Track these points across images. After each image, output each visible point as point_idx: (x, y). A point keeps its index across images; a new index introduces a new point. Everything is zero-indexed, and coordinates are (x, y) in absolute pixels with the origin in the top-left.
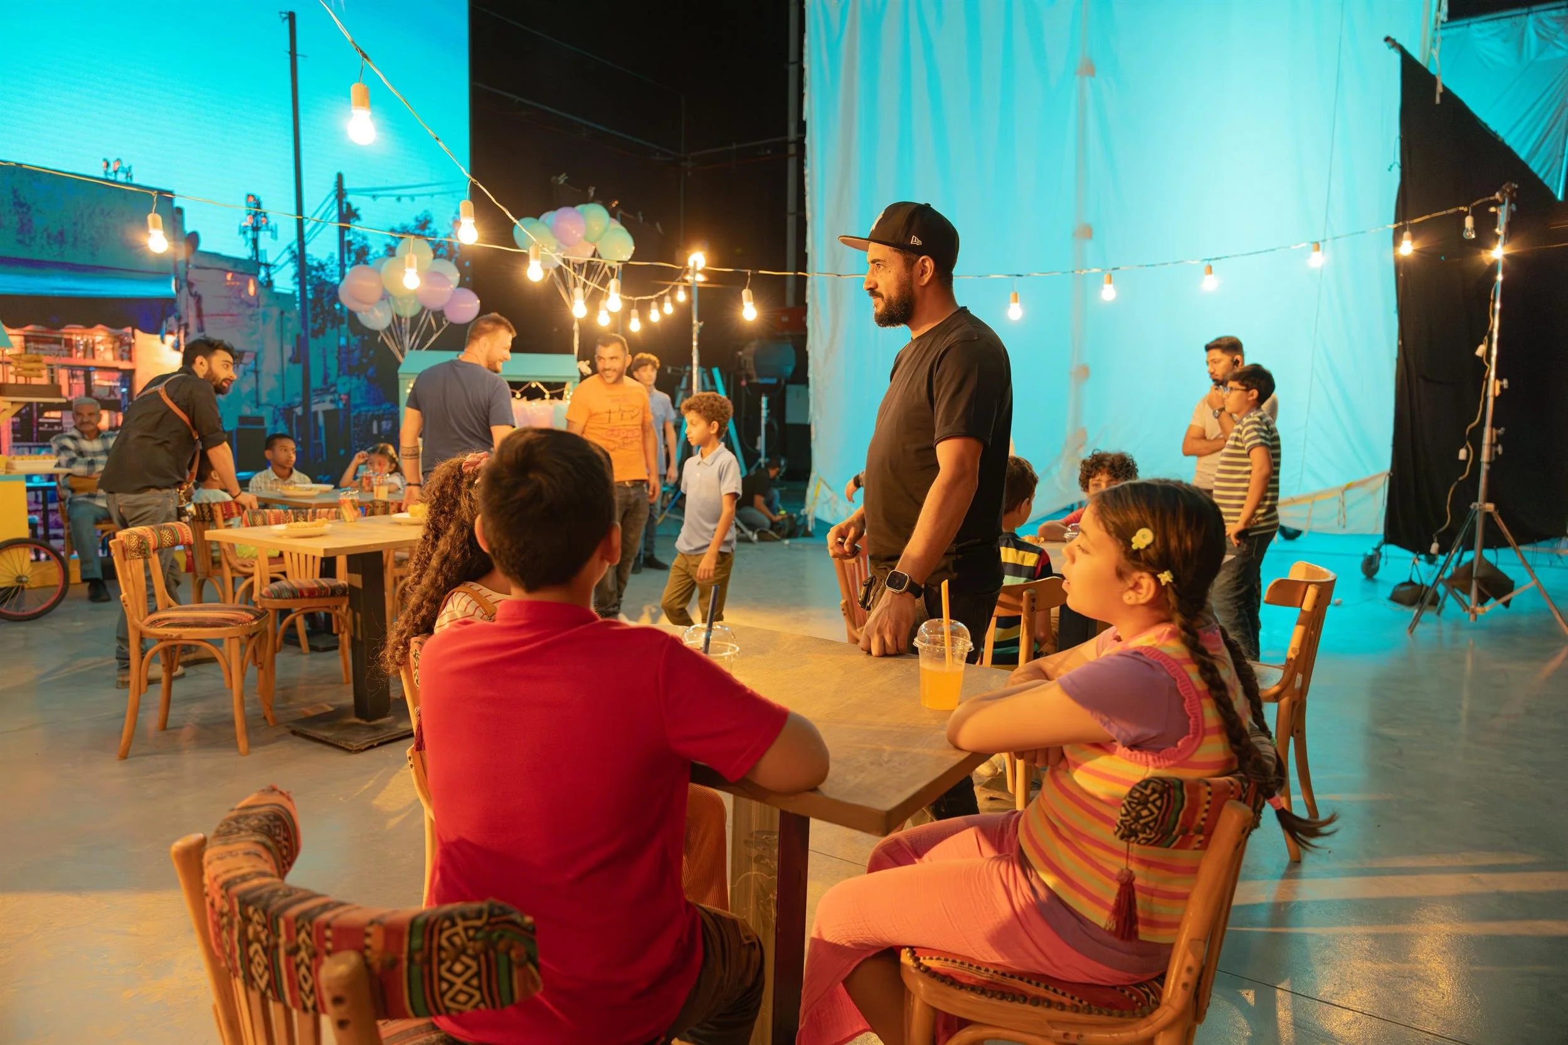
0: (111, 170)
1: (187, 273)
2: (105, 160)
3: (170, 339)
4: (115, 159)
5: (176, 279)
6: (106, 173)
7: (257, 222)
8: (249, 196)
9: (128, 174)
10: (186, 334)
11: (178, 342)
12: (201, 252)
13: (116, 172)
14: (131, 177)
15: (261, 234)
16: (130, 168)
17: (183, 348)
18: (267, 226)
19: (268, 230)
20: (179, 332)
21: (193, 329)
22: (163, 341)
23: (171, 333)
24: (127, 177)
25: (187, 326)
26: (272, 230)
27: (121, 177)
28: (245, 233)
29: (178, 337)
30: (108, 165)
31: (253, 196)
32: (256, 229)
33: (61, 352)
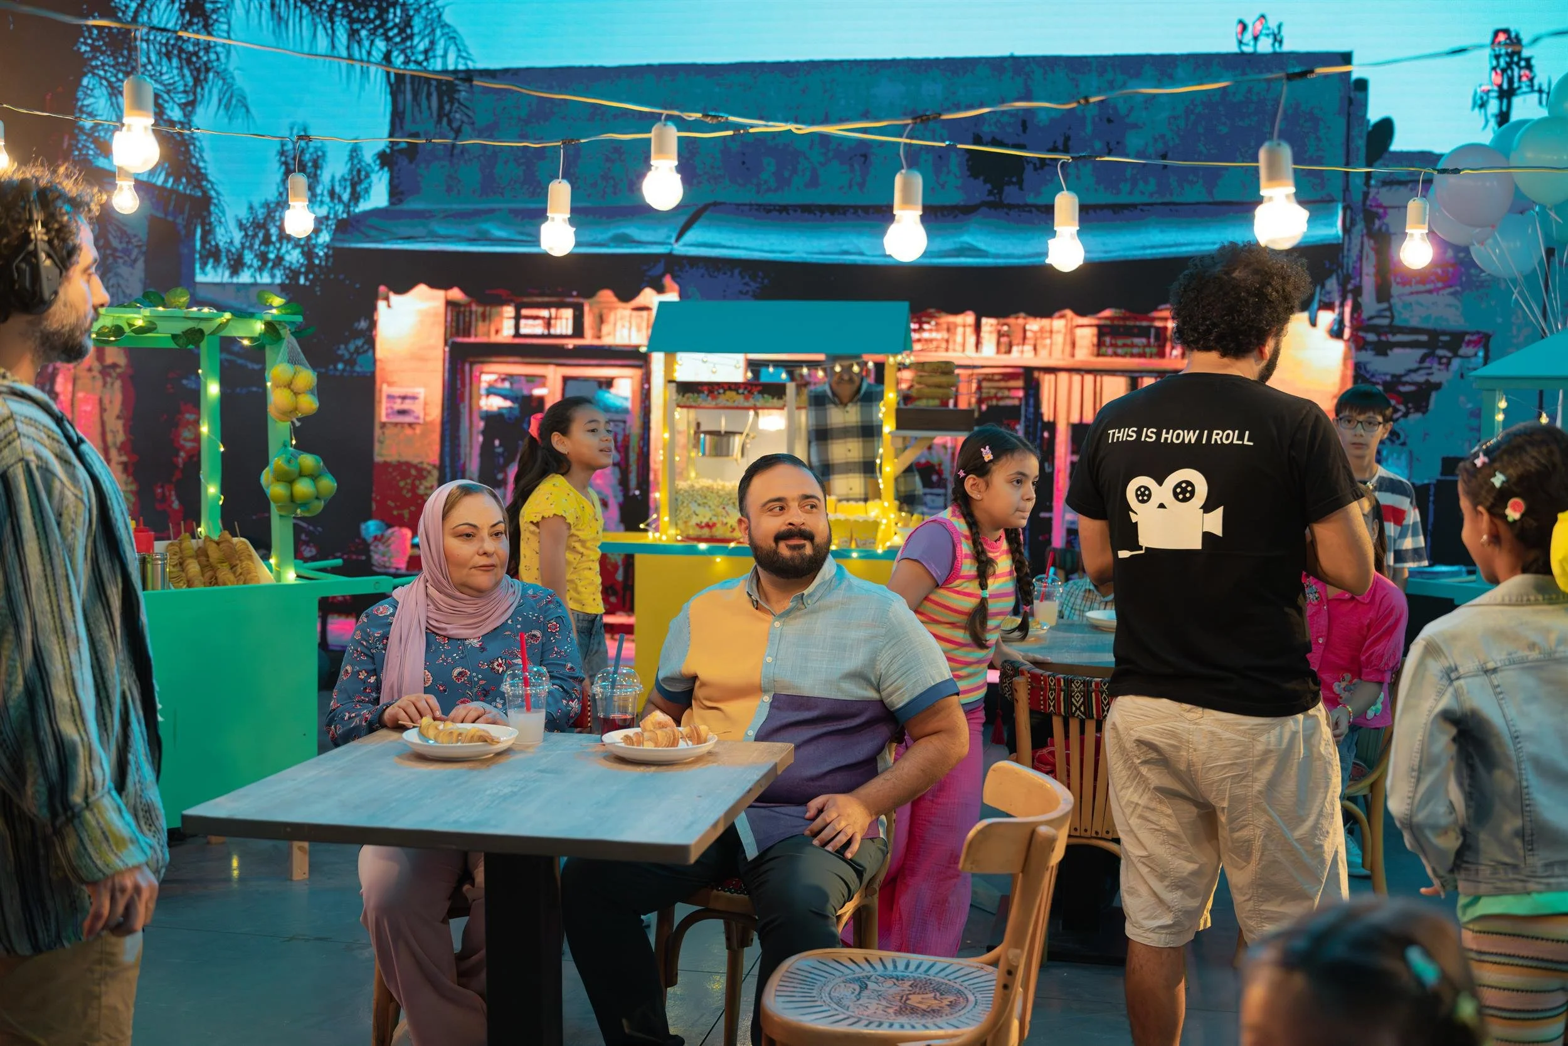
0: (1248, 37)
1: (1366, 195)
2: (1241, 22)
3: (1326, 318)
4: (1257, 16)
5: (1345, 209)
6: (1240, 42)
7: (1511, 81)
8: (1496, 33)
9: (1277, 39)
10: (1356, 308)
11: (1341, 322)
12: (1395, 154)
13: (1256, 38)
14: (1281, 42)
15: (1516, 101)
16: (1279, 27)
17: (1347, 333)
18: (1532, 86)
19: (1533, 91)
20: (1342, 305)
21: (1368, 299)
22: (1313, 323)
23: (1329, 306)
24: (1275, 40)
25: (1357, 291)
26: (1540, 91)
27: (1265, 46)
28: (1483, 105)
29: (1342, 314)
30: (1244, 27)
31: (1506, 31)
32: (1507, 94)
33: (1148, 350)
